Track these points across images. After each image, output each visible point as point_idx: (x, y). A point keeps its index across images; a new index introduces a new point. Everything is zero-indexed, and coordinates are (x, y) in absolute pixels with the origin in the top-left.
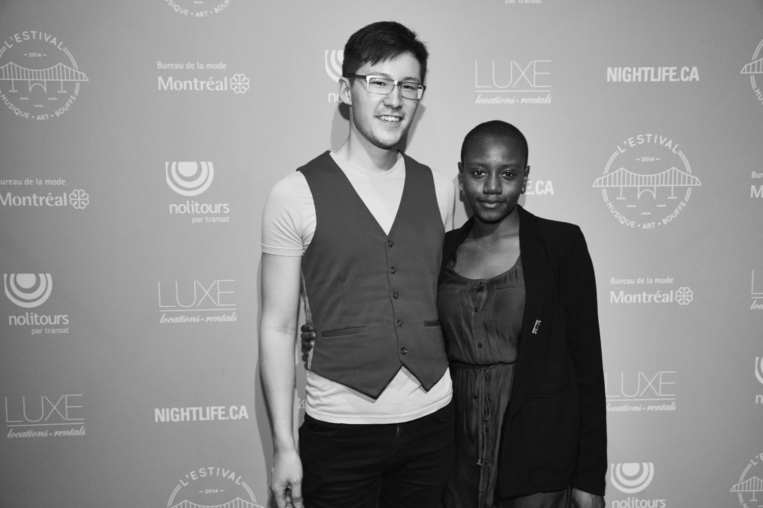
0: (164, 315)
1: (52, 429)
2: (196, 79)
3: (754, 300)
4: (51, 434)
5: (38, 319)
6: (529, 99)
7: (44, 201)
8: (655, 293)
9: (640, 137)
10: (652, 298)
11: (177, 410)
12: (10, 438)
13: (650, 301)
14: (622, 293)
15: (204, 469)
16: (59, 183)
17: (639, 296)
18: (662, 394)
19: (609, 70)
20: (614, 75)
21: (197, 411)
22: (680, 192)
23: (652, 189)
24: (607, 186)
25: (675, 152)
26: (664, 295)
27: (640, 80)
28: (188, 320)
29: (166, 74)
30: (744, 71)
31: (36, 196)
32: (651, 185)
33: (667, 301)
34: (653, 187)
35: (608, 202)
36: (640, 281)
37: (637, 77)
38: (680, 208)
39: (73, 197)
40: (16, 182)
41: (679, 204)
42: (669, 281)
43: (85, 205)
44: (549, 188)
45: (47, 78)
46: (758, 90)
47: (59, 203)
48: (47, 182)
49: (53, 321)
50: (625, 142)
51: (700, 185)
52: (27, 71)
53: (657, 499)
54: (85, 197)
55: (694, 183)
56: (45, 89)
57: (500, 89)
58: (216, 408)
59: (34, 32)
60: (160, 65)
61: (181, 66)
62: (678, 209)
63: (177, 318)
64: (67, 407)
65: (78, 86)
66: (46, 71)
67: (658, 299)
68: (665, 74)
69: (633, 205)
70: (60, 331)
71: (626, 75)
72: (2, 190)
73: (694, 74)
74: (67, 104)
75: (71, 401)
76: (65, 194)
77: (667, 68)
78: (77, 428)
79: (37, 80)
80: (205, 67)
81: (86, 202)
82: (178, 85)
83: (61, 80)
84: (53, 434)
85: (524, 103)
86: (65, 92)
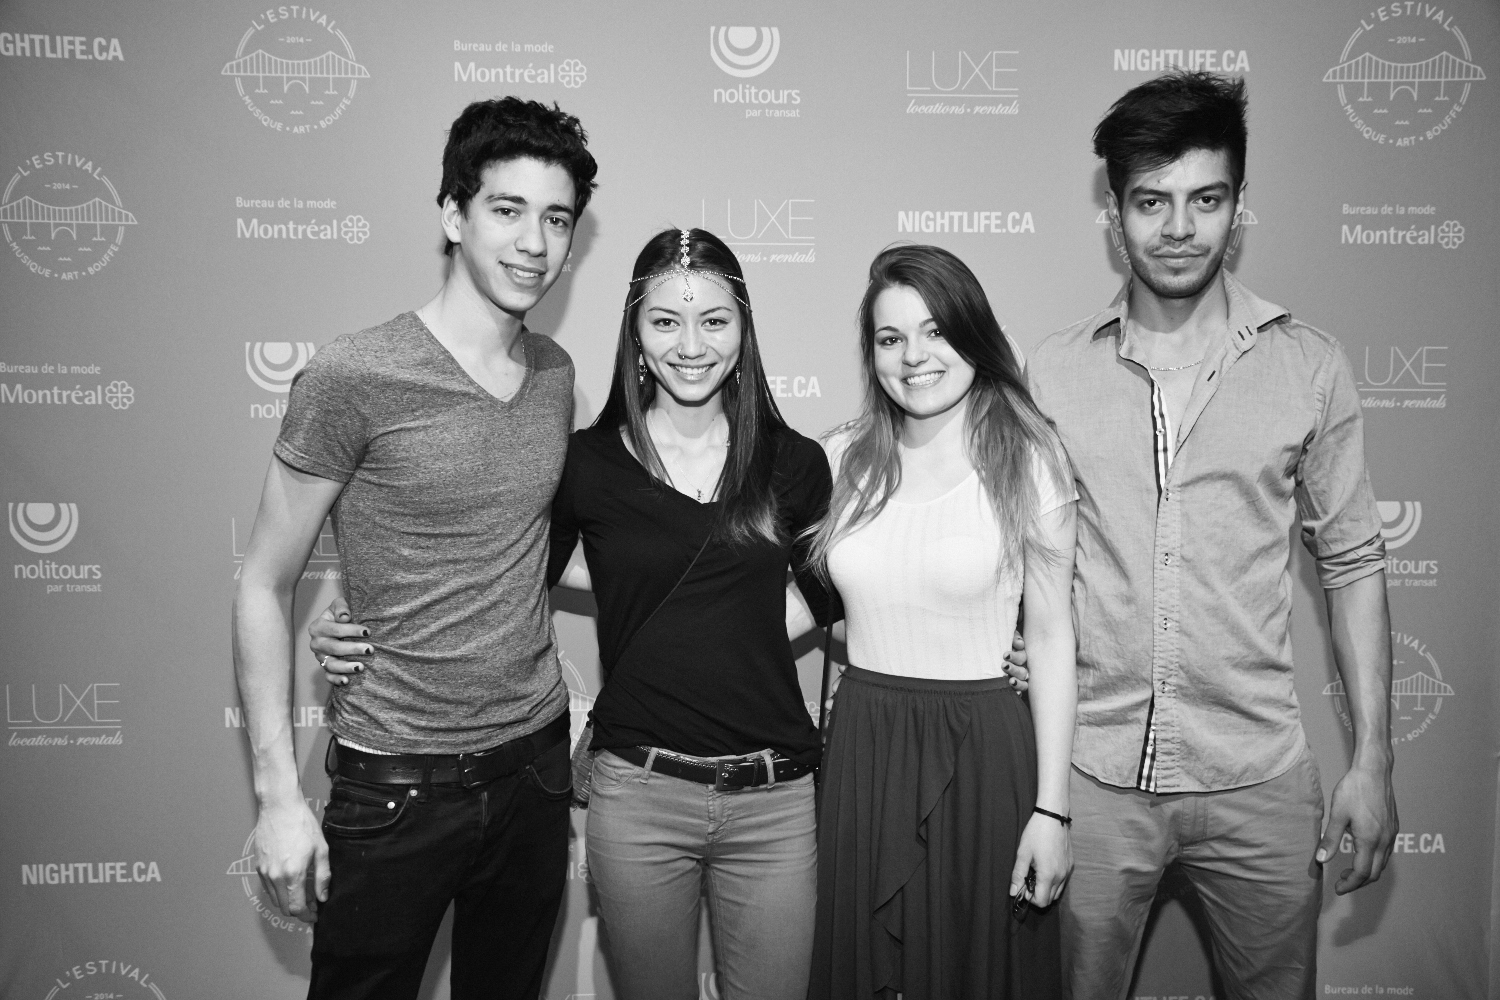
1: (74, 735)
2: (291, 223)
4: (72, 742)
5: (57, 570)
6: (782, 256)
7: (69, 397)
12: (13, 747)
19: (901, 214)
20: (908, 222)
27: (947, 230)
29: (248, 215)
30: (1100, 219)
31: (58, 390)
37: (942, 225)
39: (110, 391)
40: (29, 370)
43: (128, 403)
44: (814, 388)
45: (77, 219)
46: (1122, 247)
47: (90, 400)
49: (78, 573)
52: (49, 209)
54: (129, 391)
56: (75, 236)
57: (740, 241)
58: (315, 707)
59: (60, 154)
60: (240, 202)
61: (271, 204)
64: (96, 702)
65: (121, 231)
66: (77, 210)
68: (984, 222)
70: (89, 588)
71: (926, 223)
72: (11, 380)
73: (1027, 223)
74: (105, 256)
75: (103, 693)
76: (99, 387)
77: (987, 214)
78: (111, 733)
79: (63, 221)
80: (305, 205)
81: (129, 399)
82: (266, 231)
83: (98, 222)
84: (76, 742)
85: (774, 261)
86: (103, 239)
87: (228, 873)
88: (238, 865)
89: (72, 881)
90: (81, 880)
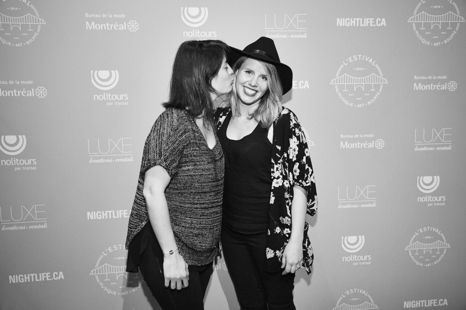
0: (92, 158)
1: (28, 225)
2: (108, 23)
3: (416, 145)
4: (27, 228)
5: (18, 162)
6: (295, 35)
7: (20, 93)
8: (364, 143)
9: (355, 57)
10: (363, 145)
11: (100, 213)
12: (3, 231)
13: (361, 147)
14: (346, 143)
15: (116, 246)
16: (29, 83)
17: (356, 144)
18: (368, 198)
19: (338, 19)
20: (341, 22)
21: (112, 213)
22: (377, 87)
23: (362, 85)
24: (338, 84)
25: (374, 65)
26: (369, 144)
27: (354, 25)
28: (105, 161)
29: (90, 20)
30: (409, 21)
31: (16, 90)
32: (361, 83)
33: (371, 147)
34: (363, 84)
35: (339, 93)
36: (356, 136)
37: (353, 24)
38: (377, 96)
39: (37, 91)
40: (4, 83)
41: (376, 93)
42: (372, 136)
43: (45, 95)
44: (306, 85)
45: (21, 22)
46: (417, 31)
47: (29, 94)
48: (22, 82)
49: (27, 162)
50: (347, 59)
51: (387, 83)
52: (9, 18)
53: (367, 255)
54: (45, 91)
55: (384, 82)
56: (20, 29)
57: (279, 30)
58: (122, 211)
60: (87, 15)
61: (99, 16)
62: (376, 96)
63: (99, 160)
64: (36, 212)
65: (39, 27)
66: (21, 18)
67: (366, 146)
68: (368, 22)
69: (352, 94)
70: (31, 168)
71: (347, 23)
73: (383, 22)
74: (33, 37)
75: (39, 209)
76: (33, 89)
77: (369, 19)
78: (43, 224)
79: (15, 23)
80: (113, 16)
81: (45, 94)
82: (98, 27)
83: (30, 23)
84: (28, 228)
85: (292, 37)
86: (32, 30)
87: (90, 274)
88: (94, 271)
89: (29, 281)
90: (33, 280)
